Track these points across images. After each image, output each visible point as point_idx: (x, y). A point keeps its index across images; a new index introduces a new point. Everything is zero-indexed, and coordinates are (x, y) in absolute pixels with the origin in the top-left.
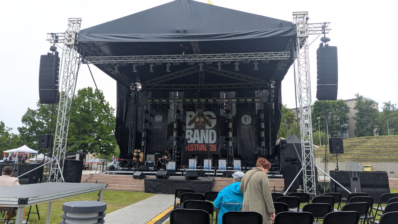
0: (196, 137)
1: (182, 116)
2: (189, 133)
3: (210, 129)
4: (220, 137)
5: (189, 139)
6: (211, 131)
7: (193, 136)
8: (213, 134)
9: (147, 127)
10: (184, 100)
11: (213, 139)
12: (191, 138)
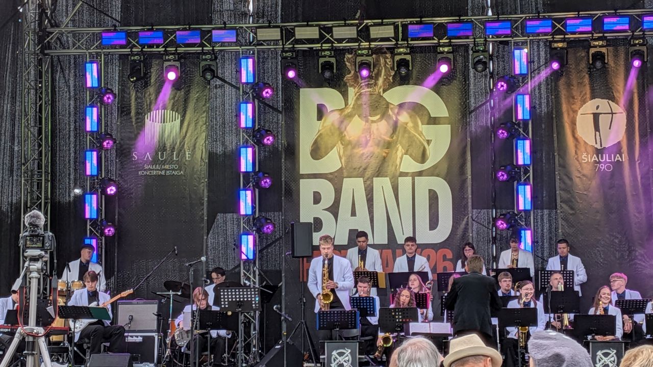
0: (353, 213)
1: (276, 110)
2: (317, 198)
3: (420, 174)
4: (472, 213)
5: (318, 224)
6: (425, 184)
7: (334, 209)
8: (433, 197)
9: (107, 172)
10: (288, 34)
11: (433, 224)
12: (327, 218)
